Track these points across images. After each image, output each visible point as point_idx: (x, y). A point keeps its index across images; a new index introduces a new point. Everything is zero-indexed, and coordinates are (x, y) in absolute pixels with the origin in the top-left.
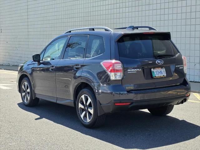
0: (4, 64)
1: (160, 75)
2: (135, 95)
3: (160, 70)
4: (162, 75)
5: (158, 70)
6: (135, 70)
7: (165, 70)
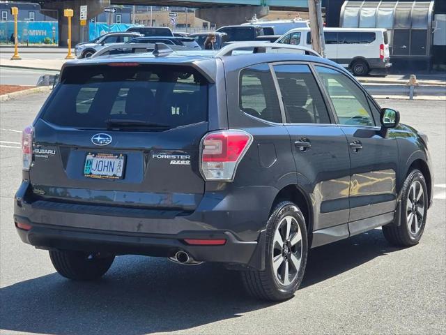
1: (104, 172)
3: (110, 160)
4: (110, 174)
5: (104, 160)
6: (46, 152)
7: (122, 161)
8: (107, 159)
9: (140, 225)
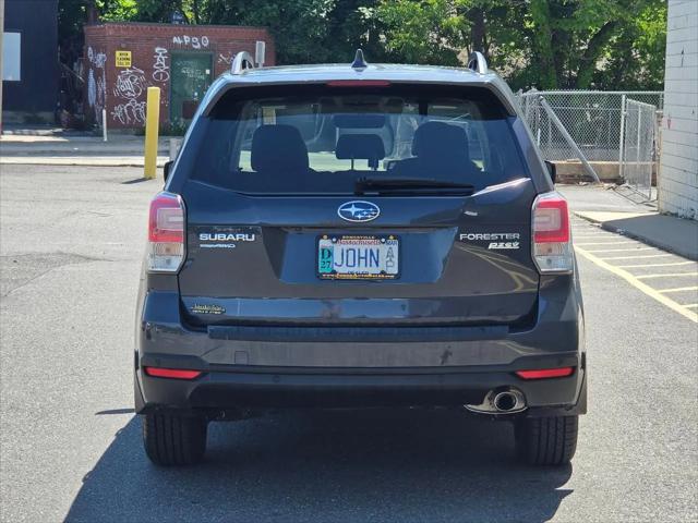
0: (680, 212)
1: (361, 268)
2: (213, 341)
3: (369, 247)
4: (373, 270)
5: (356, 247)
6: (231, 237)
7: (395, 248)
8: (363, 246)
9: (446, 355)
